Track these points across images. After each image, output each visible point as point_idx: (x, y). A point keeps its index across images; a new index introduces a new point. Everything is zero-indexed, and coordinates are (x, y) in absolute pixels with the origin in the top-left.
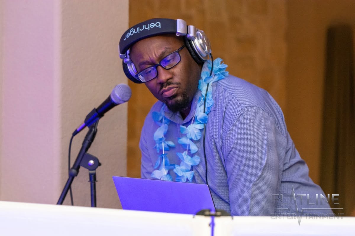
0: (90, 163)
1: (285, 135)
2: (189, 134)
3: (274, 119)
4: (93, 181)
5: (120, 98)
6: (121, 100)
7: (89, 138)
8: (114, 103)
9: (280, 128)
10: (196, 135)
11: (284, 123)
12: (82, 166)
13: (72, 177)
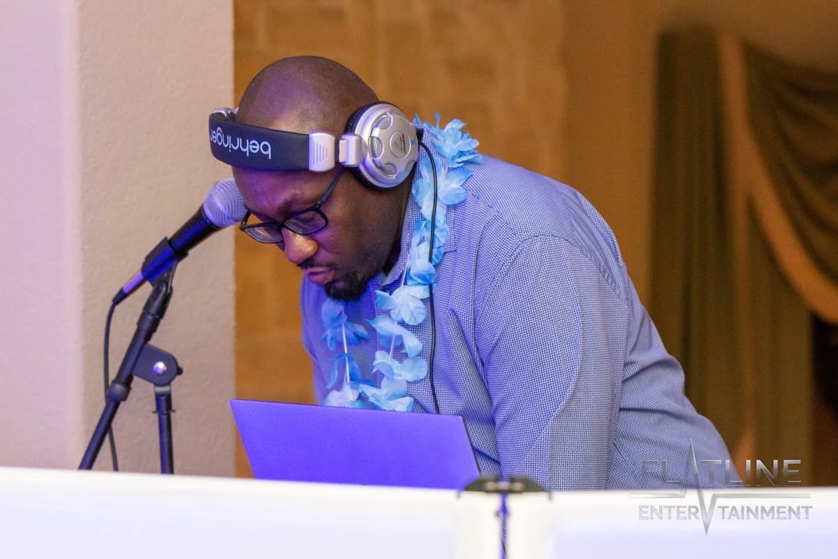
0: (157, 368)
1: (623, 296)
2: (397, 310)
3: (596, 260)
4: (165, 412)
5: (226, 212)
6: (228, 218)
7: (153, 310)
8: (212, 223)
9: (610, 281)
10: (412, 313)
11: (619, 267)
12: (137, 375)
13: (114, 403)
